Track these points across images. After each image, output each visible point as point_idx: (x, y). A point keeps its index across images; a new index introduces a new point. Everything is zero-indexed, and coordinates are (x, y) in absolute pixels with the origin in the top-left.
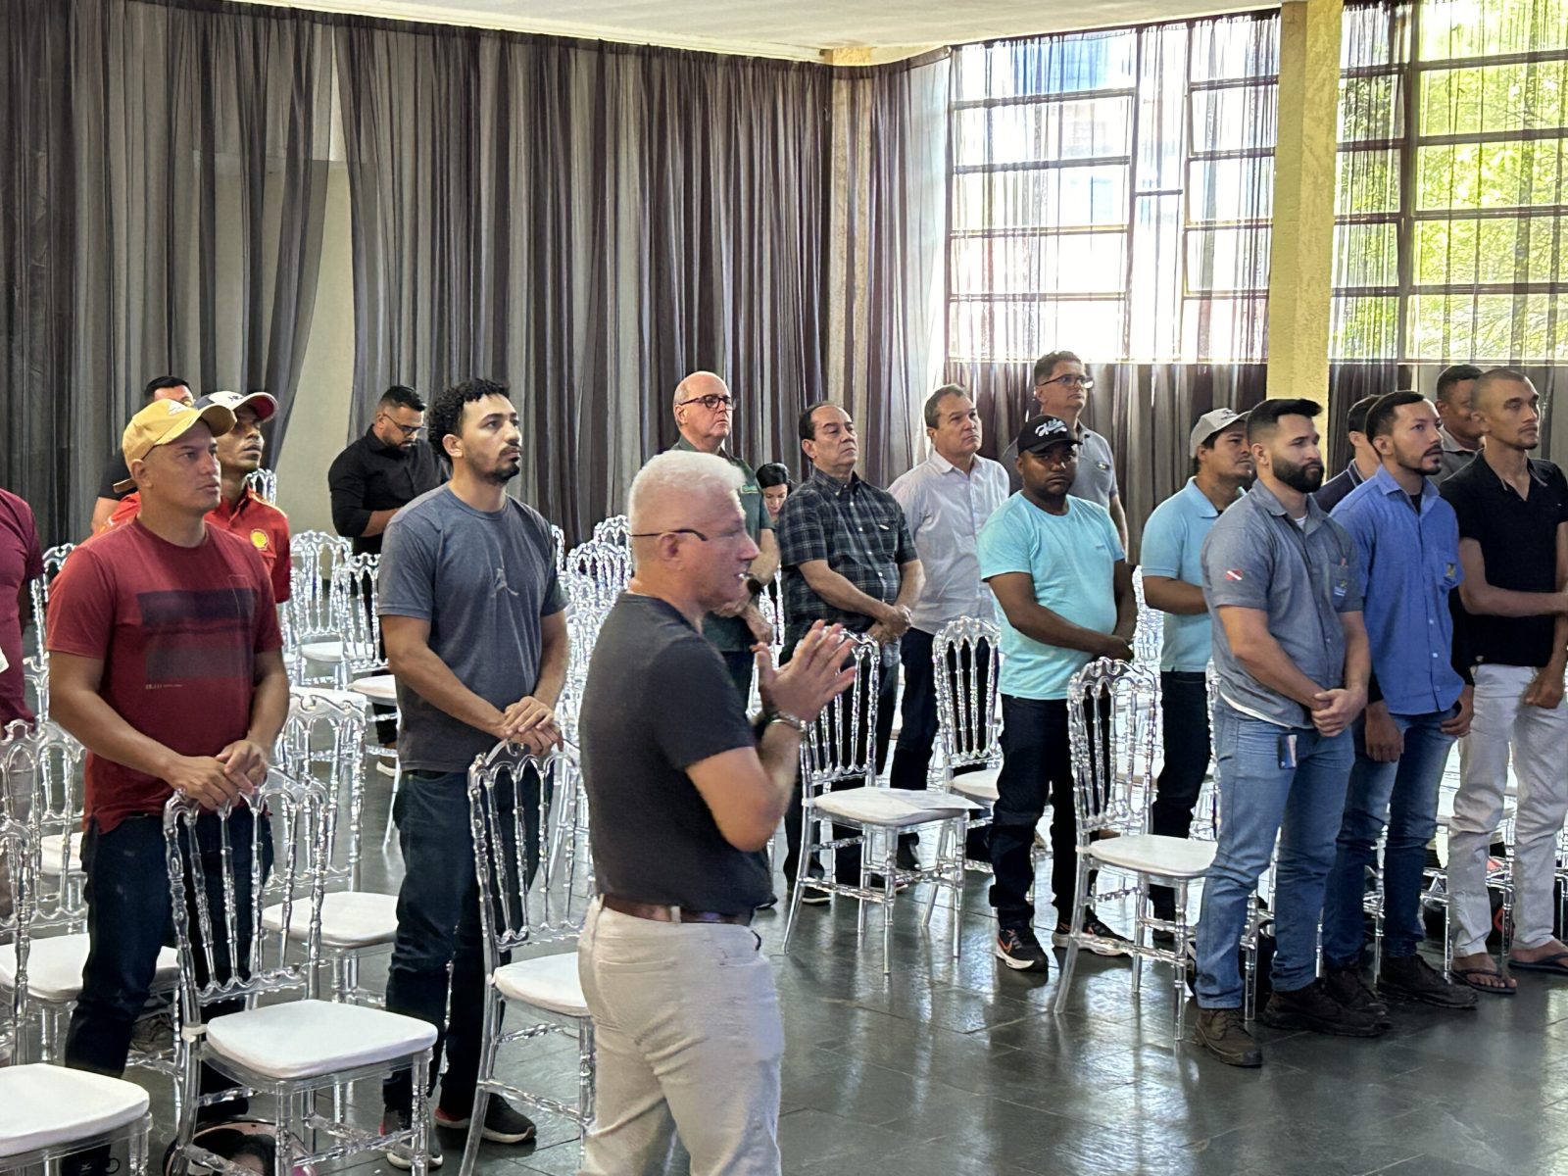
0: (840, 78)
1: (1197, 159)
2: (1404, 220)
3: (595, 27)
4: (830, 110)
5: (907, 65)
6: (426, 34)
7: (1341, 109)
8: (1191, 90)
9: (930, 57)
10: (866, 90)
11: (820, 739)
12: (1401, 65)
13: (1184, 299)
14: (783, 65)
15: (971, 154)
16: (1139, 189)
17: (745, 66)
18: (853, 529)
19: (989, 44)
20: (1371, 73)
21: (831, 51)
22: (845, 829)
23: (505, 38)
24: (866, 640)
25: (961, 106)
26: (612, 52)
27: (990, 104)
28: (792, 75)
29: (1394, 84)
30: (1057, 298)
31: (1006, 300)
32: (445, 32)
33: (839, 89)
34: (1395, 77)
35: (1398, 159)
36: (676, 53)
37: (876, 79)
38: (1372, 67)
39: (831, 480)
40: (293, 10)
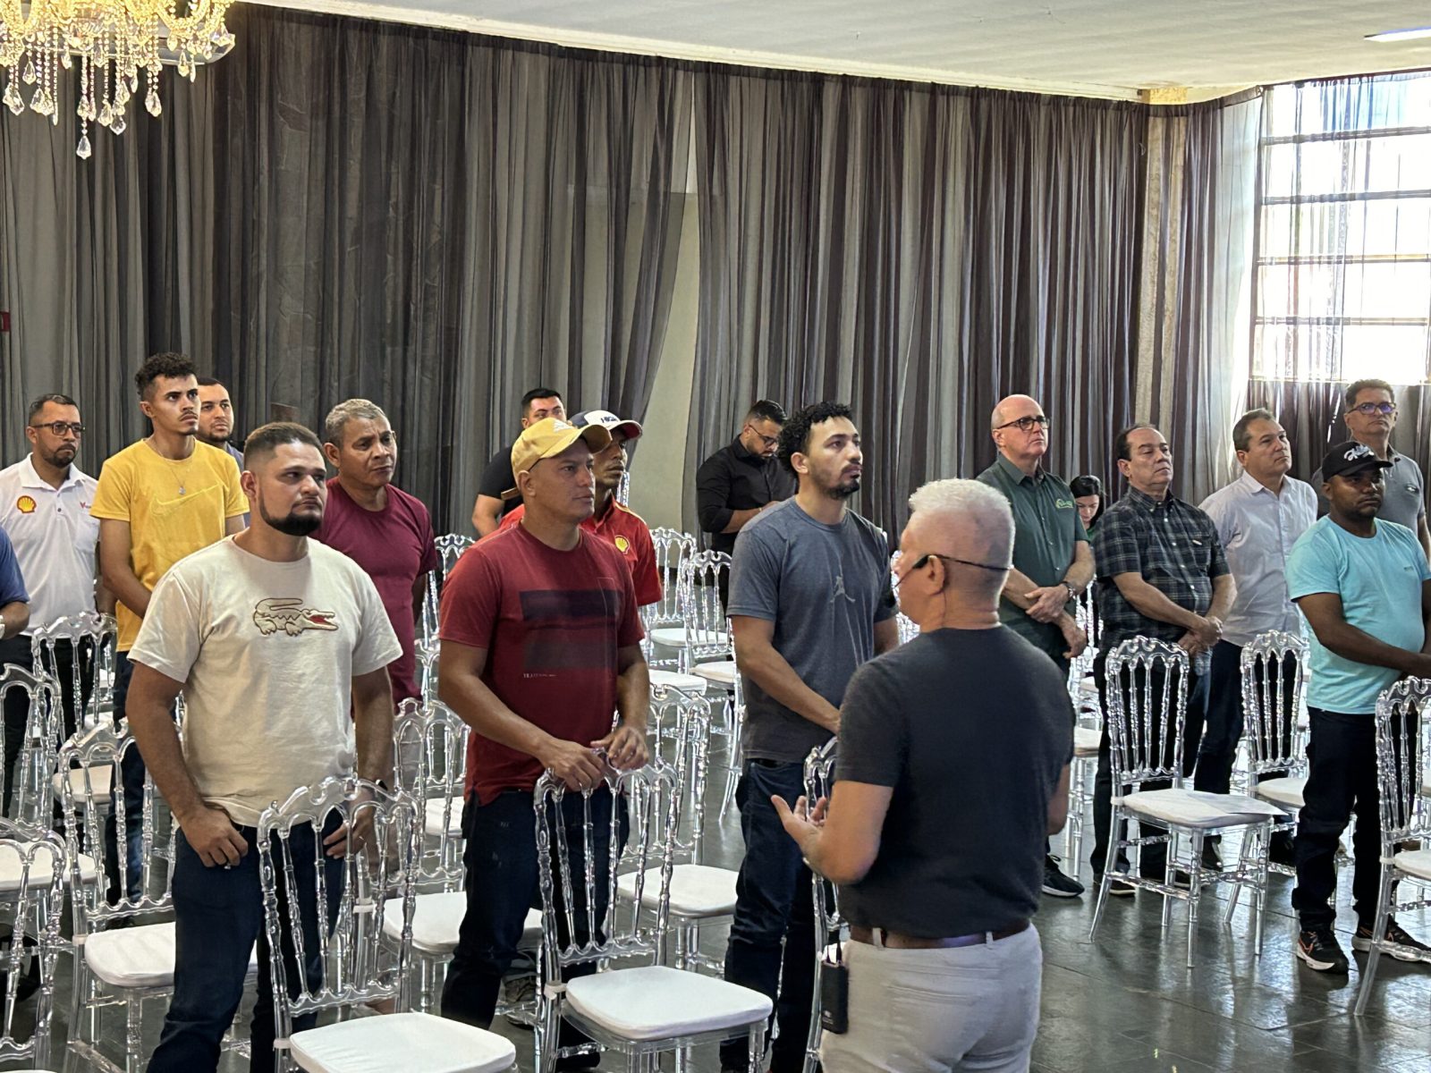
0: (1156, 116)
3: (928, 71)
4: (1146, 146)
5: (1221, 103)
6: (776, 78)
10: (1180, 126)
11: (1130, 743)
14: (1102, 104)
15: (1279, 185)
17: (1066, 105)
18: (1167, 544)
19: (1299, 84)
21: (1148, 91)
22: (1150, 827)
23: (846, 81)
24: (1176, 650)
25: (1271, 142)
26: (943, 94)
27: (1299, 140)
28: (1111, 114)
30: (1360, 322)
31: (1310, 323)
32: (793, 76)
33: (1155, 127)
36: (1002, 94)
37: (1191, 119)
39: (1146, 498)
40: (660, 59)
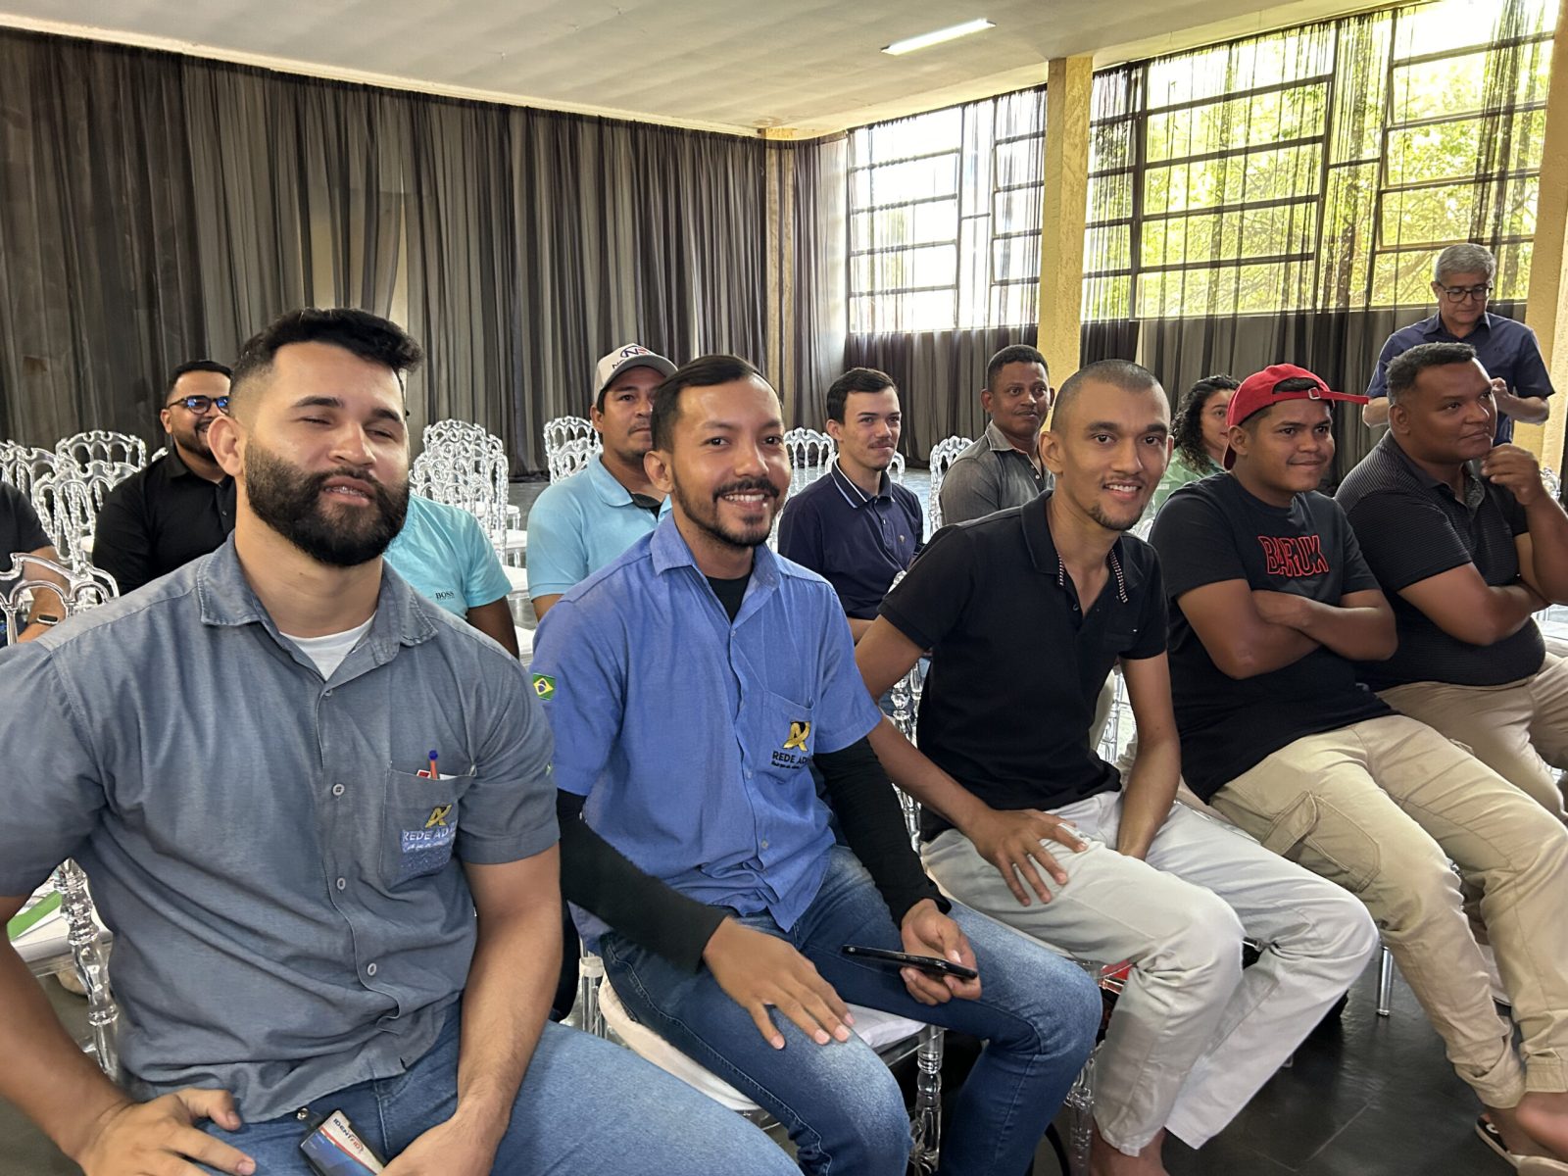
0: (771, 148)
1: (999, 191)
2: (1136, 223)
3: (595, 107)
4: (765, 170)
5: (819, 141)
7: (1092, 148)
8: (997, 143)
9: (833, 138)
10: (789, 157)
12: (1134, 113)
13: (991, 286)
14: (732, 138)
16: (963, 215)
17: (704, 138)
19: (871, 127)
20: (1112, 122)
21: (764, 130)
23: (529, 112)
25: (855, 170)
26: (608, 125)
27: (872, 167)
28: (739, 144)
29: (1129, 128)
30: (913, 290)
31: (882, 294)
32: (484, 106)
33: (770, 155)
34: (1129, 122)
35: (1131, 183)
36: (654, 127)
37: (796, 150)
38: (1114, 118)
